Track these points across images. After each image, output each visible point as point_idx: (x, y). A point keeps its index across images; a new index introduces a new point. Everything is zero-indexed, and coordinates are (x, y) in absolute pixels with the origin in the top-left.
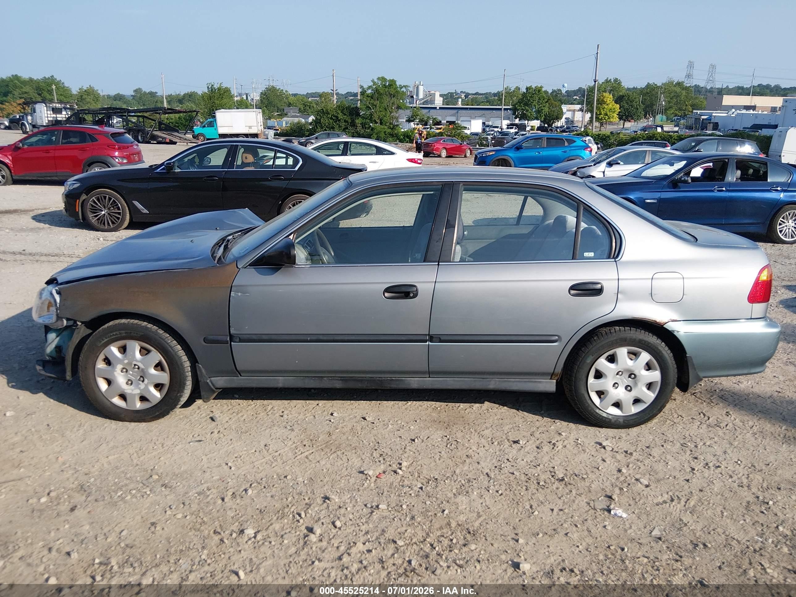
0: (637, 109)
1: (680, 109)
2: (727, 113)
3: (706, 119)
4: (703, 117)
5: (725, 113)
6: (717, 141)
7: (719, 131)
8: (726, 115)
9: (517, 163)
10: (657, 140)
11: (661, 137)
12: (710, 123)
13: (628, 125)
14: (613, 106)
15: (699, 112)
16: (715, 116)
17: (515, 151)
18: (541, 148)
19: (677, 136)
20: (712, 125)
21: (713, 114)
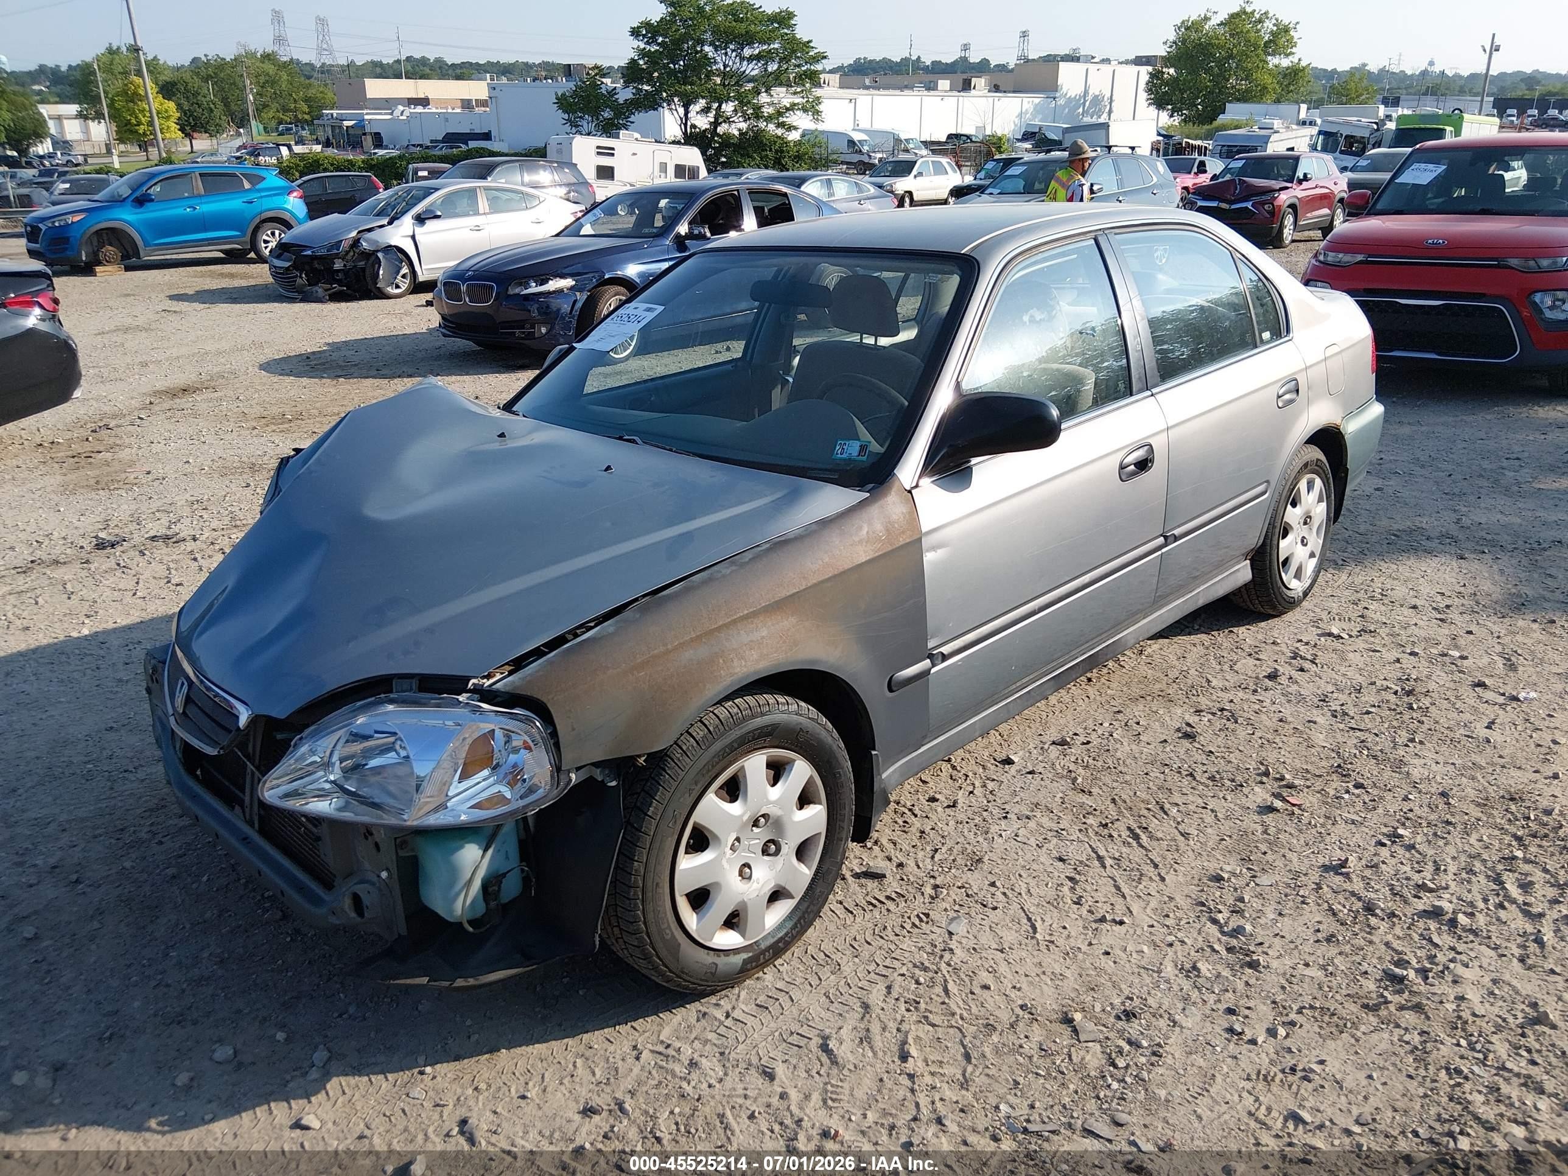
0: (211, 111)
1: (285, 110)
2: (391, 114)
3: (352, 127)
4: (346, 123)
5: (386, 114)
6: (517, 164)
7: (386, 148)
8: (389, 117)
9: (148, 237)
10: (325, 170)
11: (332, 165)
12: (365, 134)
13: (202, 143)
14: (161, 104)
15: (335, 112)
16: (370, 121)
17: (135, 207)
18: (193, 197)
19: (363, 162)
20: (369, 138)
21: (366, 117)
